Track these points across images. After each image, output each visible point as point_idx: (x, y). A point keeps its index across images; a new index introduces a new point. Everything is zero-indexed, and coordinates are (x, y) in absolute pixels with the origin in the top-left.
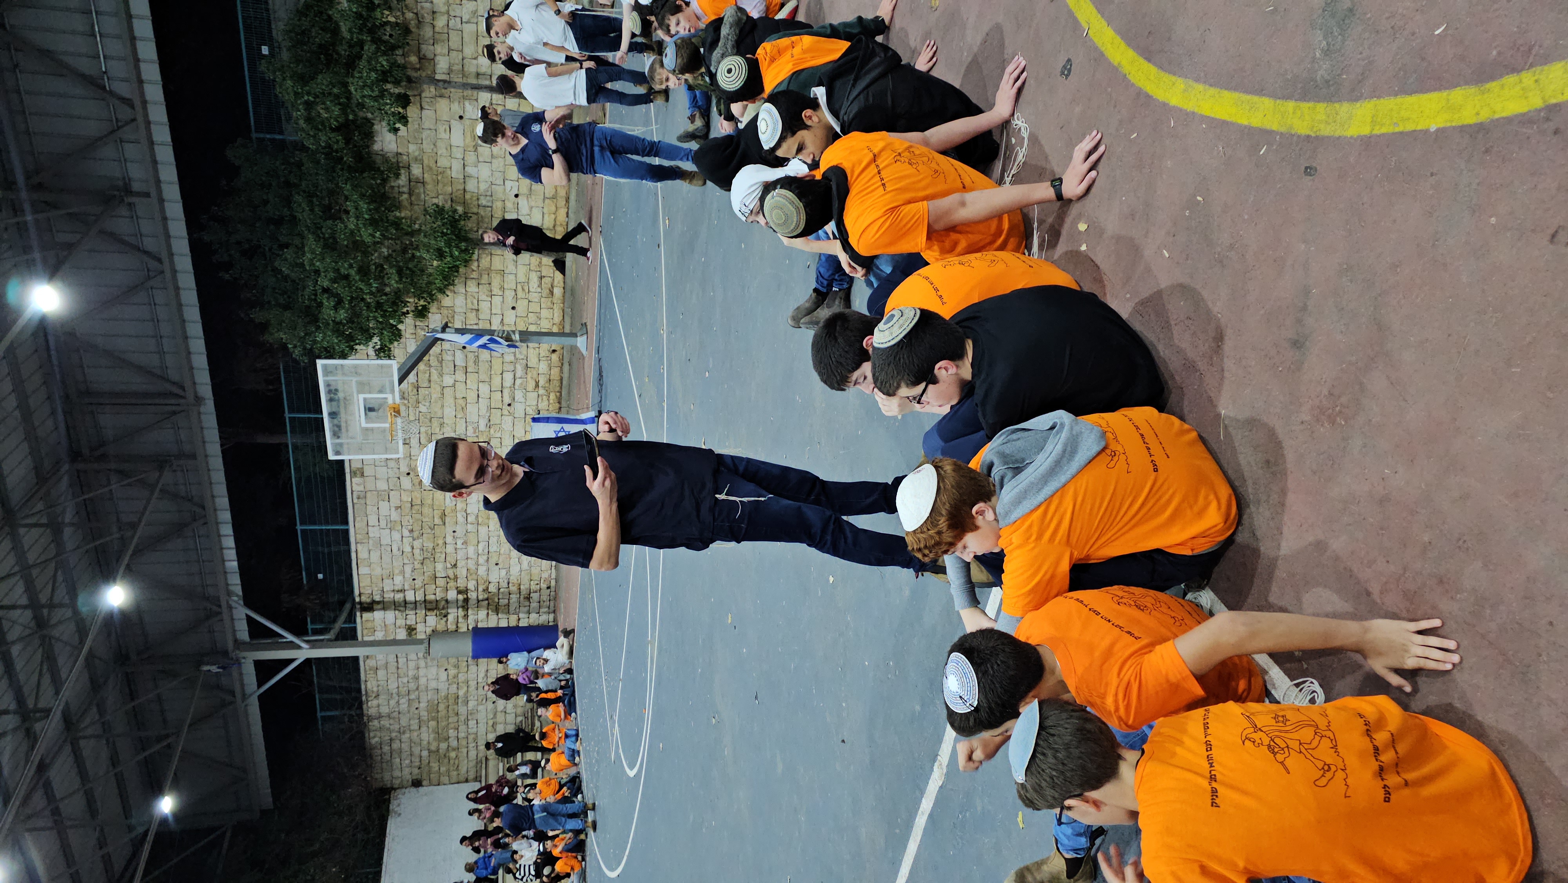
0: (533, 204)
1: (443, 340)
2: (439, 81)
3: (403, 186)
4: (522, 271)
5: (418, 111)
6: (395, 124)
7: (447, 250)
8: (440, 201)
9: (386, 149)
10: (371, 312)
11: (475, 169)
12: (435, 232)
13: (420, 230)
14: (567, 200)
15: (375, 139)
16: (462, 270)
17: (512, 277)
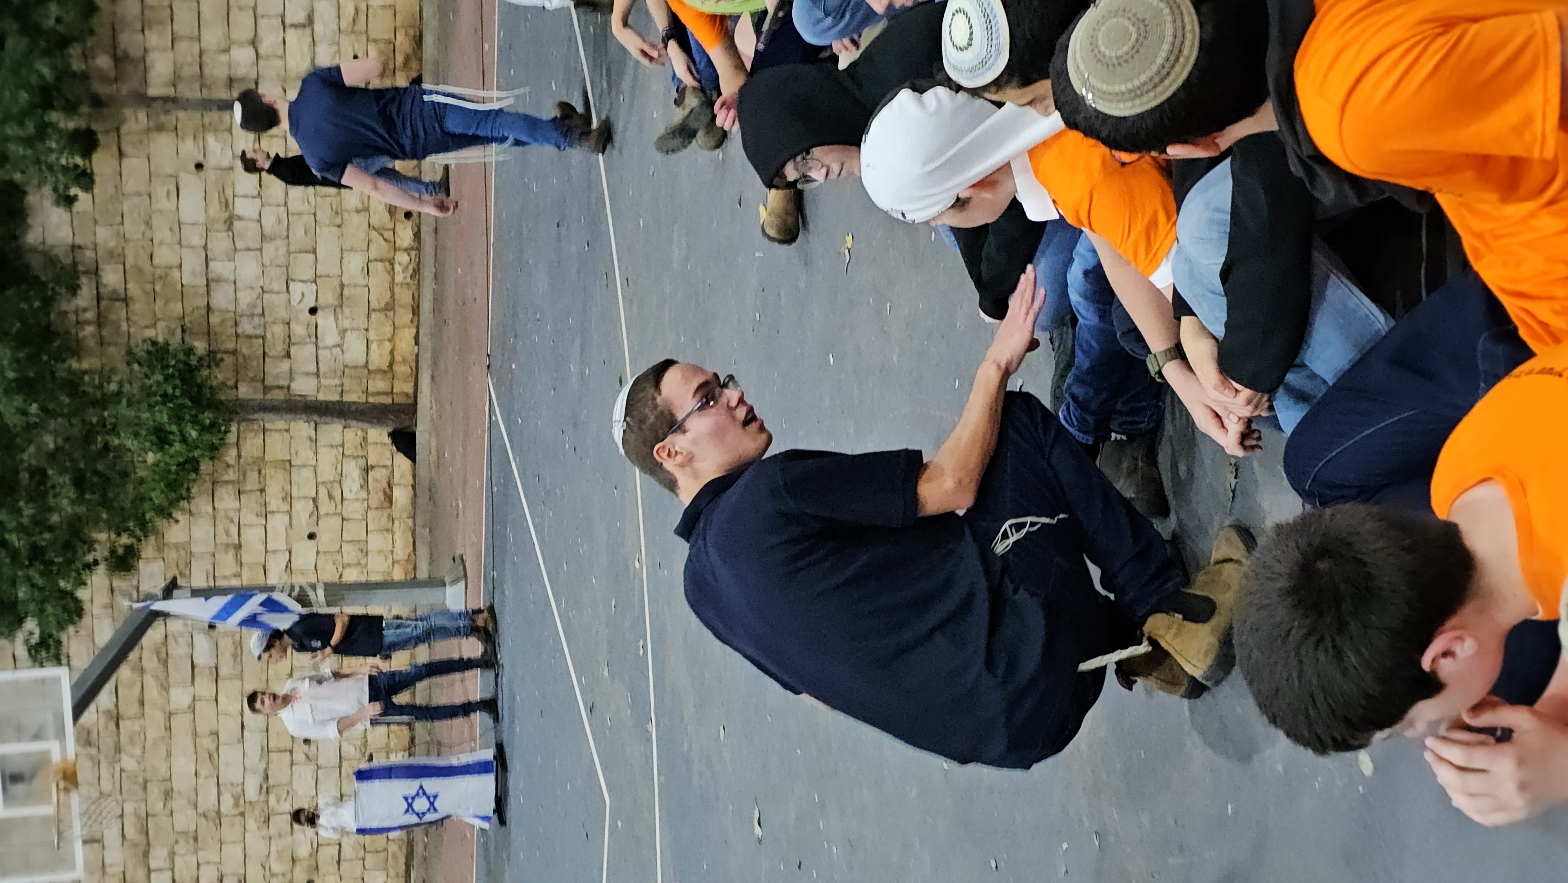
0: (346, 323)
1: (165, 615)
2: (154, 99)
3: (85, 310)
4: (327, 458)
5: (114, 162)
6: (67, 188)
7: (174, 428)
8: (159, 334)
9: (50, 241)
10: (22, 567)
11: (230, 266)
12: (149, 395)
13: (119, 394)
14: (416, 311)
15: (30, 221)
16: (205, 466)
17: (307, 473)
